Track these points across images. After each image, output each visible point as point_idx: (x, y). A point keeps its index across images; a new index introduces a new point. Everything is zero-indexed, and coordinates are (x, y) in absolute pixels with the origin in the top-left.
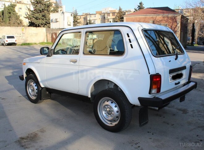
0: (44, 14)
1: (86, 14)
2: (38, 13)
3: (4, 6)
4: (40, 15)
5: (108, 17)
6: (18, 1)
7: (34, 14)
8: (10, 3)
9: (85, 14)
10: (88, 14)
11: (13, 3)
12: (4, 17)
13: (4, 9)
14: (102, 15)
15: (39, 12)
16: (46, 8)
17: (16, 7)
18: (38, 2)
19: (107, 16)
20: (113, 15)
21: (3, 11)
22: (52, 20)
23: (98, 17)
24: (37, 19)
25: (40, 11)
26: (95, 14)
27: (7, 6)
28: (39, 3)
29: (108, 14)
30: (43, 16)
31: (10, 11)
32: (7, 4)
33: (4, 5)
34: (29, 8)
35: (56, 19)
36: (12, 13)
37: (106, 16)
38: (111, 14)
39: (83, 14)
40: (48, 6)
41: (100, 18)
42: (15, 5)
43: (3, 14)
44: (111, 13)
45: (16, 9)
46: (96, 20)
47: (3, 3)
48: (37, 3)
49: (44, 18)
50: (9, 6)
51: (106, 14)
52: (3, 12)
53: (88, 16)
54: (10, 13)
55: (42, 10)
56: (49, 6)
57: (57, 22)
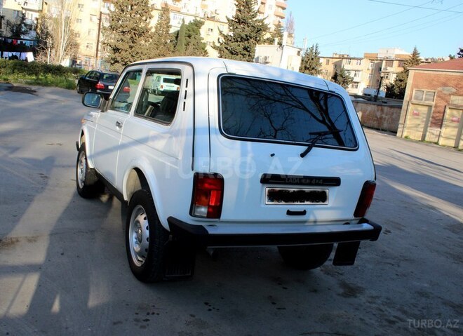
0: (247, 45)
1: (341, 57)
2: (237, 41)
3: (181, 23)
4: (239, 46)
5: (388, 68)
6: (209, 16)
7: (229, 42)
8: (193, 18)
9: (338, 56)
10: (346, 56)
11: (198, 19)
12: (178, 43)
13: (181, 27)
14: (376, 62)
15: (239, 39)
16: (253, 34)
17: (203, 27)
18: (239, 20)
19: (386, 66)
20: (399, 66)
21: (178, 32)
22: (258, 58)
23: (367, 66)
24: (232, 54)
25: (242, 38)
26: (361, 59)
27: (187, 23)
28: (242, 22)
29: (390, 62)
30: (245, 49)
31: (191, 33)
32: (189, 20)
33: (183, 20)
34: (221, 30)
35: (266, 58)
36: (193, 36)
37: (383, 66)
38: (396, 63)
39: (335, 56)
40: (258, 31)
41: (370, 68)
42: (202, 23)
43: (177, 38)
44: (397, 60)
45: (203, 31)
46: (359, 71)
47: (182, 16)
48: (239, 22)
49: (246, 53)
50: (191, 23)
51: (384, 62)
52: (178, 34)
53: (344, 60)
54: (189, 36)
55: (245, 37)
56: (261, 30)
57: (267, 63)
